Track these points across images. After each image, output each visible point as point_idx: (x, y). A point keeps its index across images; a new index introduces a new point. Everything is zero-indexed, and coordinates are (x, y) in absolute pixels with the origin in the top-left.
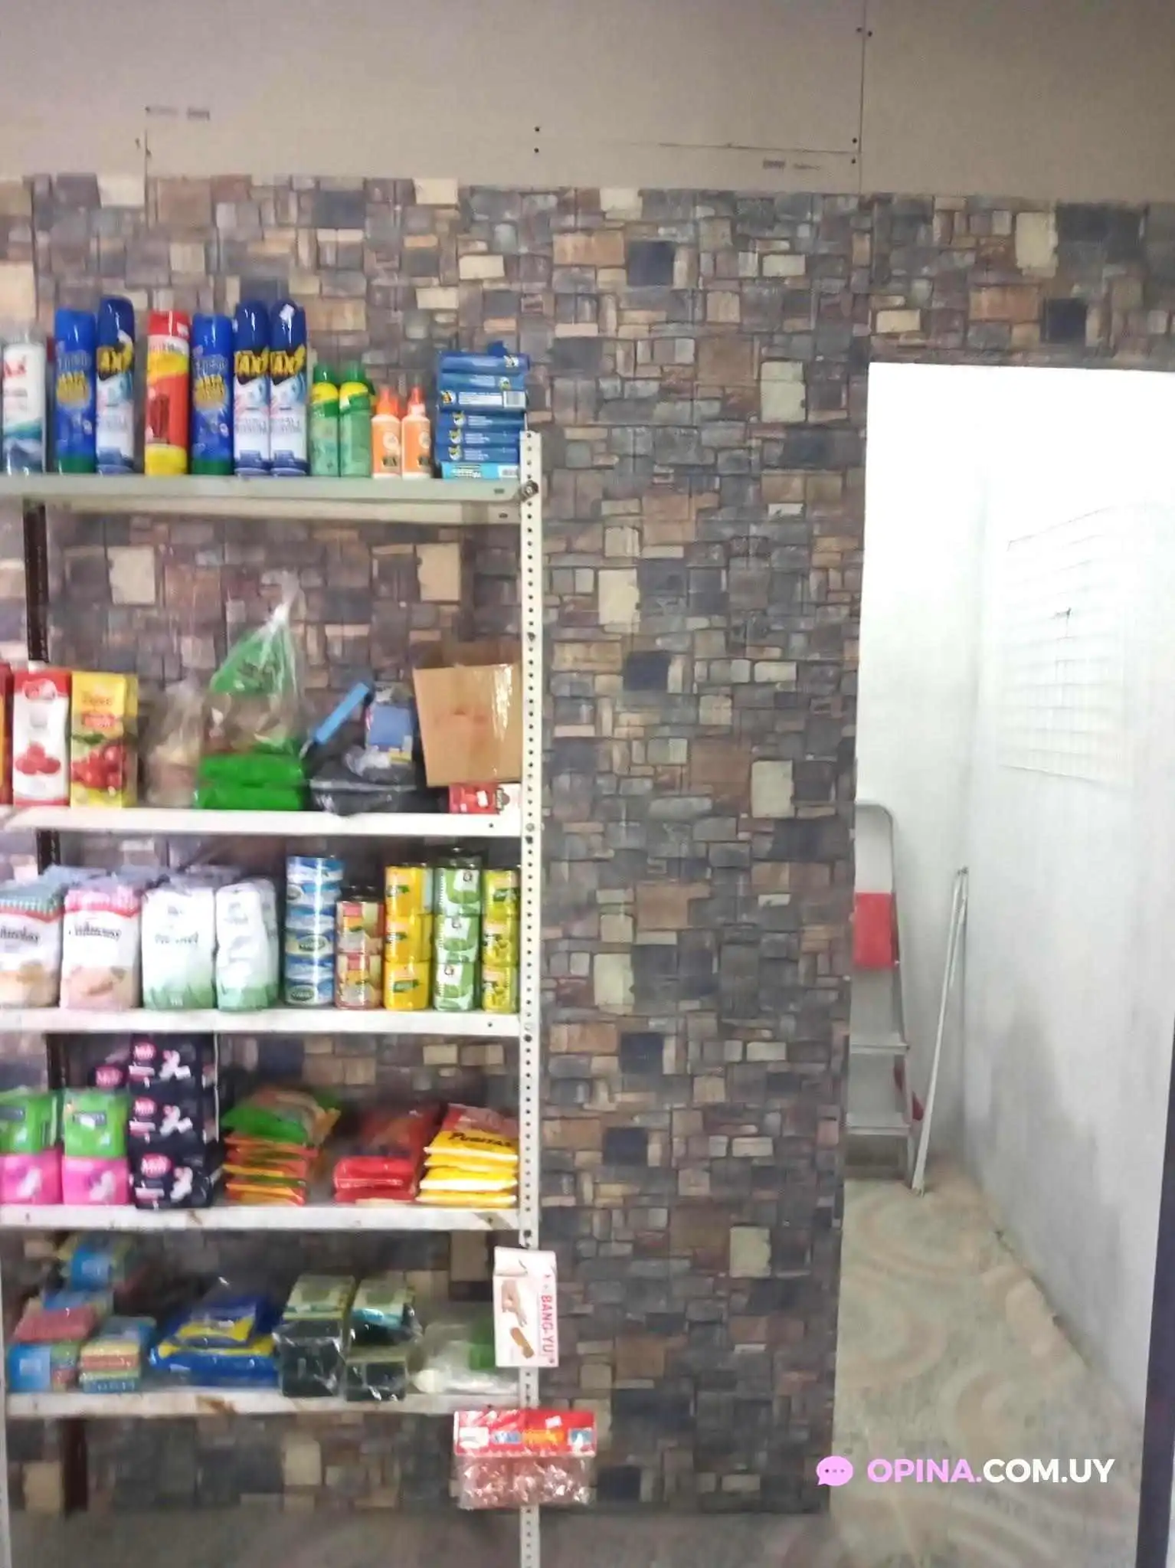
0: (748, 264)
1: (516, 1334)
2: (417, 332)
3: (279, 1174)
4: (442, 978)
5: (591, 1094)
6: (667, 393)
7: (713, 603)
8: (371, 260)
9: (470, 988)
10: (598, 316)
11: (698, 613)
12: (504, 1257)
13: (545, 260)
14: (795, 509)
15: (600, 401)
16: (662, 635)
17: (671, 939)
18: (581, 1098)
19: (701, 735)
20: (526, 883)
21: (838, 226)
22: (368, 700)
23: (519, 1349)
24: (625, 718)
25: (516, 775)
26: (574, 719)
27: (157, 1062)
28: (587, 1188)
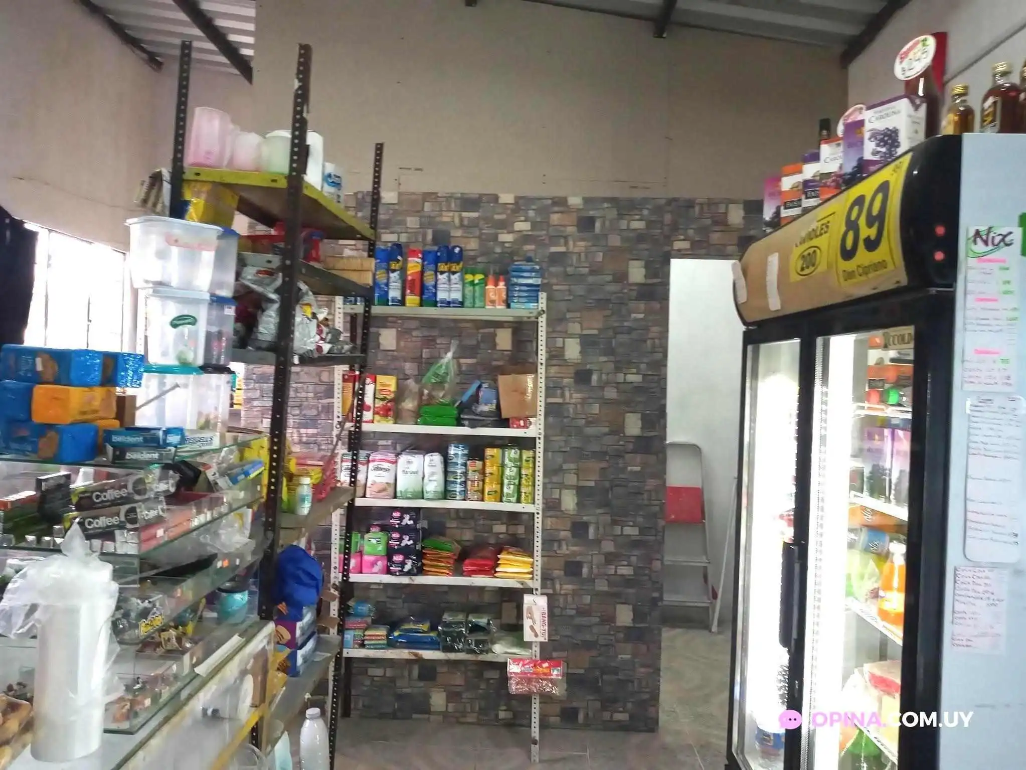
0: (623, 224)
1: (532, 628)
2: (498, 250)
3: (443, 564)
4: (505, 490)
5: (560, 546)
6: (593, 272)
7: (610, 351)
8: (481, 223)
9: (516, 495)
10: (566, 244)
11: (605, 355)
12: (528, 599)
13: (546, 223)
14: (641, 316)
15: (567, 275)
16: (589, 363)
17: (592, 484)
18: (555, 548)
19: (606, 403)
20: (538, 455)
21: (658, 210)
22: (480, 387)
23: (533, 634)
24: (575, 395)
25: (534, 414)
26: (555, 396)
27: (401, 518)
28: (558, 586)
